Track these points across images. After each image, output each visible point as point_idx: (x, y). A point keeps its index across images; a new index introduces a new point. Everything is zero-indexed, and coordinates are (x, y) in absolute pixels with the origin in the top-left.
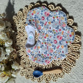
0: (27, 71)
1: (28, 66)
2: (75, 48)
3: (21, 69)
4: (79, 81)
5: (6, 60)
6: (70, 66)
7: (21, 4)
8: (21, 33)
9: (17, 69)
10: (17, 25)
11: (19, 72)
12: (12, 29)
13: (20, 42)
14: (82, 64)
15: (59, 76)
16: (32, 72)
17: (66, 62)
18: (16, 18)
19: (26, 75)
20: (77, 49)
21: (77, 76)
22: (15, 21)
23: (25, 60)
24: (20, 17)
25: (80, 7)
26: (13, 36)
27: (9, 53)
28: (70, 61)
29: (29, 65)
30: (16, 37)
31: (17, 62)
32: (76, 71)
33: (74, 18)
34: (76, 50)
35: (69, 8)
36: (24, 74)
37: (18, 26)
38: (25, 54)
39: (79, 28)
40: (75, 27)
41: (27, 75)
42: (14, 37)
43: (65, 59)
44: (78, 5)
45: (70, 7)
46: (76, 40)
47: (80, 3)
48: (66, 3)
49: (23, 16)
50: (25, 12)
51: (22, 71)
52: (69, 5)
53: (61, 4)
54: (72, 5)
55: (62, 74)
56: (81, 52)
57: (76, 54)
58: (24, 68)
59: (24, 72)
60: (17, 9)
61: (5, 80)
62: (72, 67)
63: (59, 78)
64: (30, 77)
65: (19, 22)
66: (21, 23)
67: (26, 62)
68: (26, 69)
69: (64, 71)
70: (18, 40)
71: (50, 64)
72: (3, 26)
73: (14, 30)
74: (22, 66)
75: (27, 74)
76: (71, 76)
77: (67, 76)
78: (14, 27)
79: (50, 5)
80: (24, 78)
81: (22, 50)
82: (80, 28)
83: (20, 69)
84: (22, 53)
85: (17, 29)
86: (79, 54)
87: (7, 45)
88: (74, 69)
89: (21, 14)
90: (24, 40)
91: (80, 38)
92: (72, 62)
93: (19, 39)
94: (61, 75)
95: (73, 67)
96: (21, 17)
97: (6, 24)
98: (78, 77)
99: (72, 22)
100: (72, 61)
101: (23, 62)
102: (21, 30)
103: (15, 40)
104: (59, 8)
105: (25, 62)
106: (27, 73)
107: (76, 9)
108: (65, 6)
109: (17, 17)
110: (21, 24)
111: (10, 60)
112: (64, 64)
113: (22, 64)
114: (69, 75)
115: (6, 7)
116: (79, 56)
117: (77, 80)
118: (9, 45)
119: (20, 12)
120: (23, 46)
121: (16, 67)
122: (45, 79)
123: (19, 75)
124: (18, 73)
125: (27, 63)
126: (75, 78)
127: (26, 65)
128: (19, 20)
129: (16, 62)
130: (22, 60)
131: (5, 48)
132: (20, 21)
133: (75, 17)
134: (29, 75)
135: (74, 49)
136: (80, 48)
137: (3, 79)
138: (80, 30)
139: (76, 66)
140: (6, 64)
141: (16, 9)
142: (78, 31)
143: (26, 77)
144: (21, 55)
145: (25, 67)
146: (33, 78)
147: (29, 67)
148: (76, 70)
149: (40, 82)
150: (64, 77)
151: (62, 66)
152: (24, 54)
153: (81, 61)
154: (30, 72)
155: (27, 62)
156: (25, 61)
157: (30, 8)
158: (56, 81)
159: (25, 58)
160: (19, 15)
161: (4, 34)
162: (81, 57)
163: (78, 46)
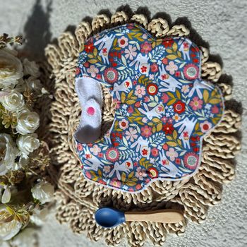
0: (78, 208)
1: (81, 195)
2: (222, 147)
3: (60, 202)
5: (16, 174)
6: (205, 199)
7: (72, 13)
8: (67, 98)
9: (48, 200)
10: (57, 73)
11: (52, 210)
12: (42, 82)
13: (61, 122)
14: (240, 196)
15: (171, 229)
16: (92, 213)
17: (193, 188)
18: (55, 52)
19: (73, 220)
20: (228, 151)
21: (223, 231)
22: (52, 62)
23: (73, 175)
24: (66, 50)
25: (242, 29)
26: (40, 104)
27: (28, 153)
28: (205, 186)
29: (82, 191)
30: (50, 107)
31: (50, 182)
32: (223, 217)
33: (224, 61)
34: (225, 154)
35: (211, 30)
36: (68, 216)
37: (59, 75)
38: (72, 157)
39: (237, 91)
40: (226, 87)
41: (76, 221)
42: (46, 108)
43: (191, 181)
44: (236, 23)
45: (215, 29)
46: (228, 126)
47: (242, 21)
48: (203, 16)
49: (76, 47)
50: (81, 35)
51: (60, 209)
52: (212, 24)
53: (189, 19)
54: (219, 24)
55: (181, 224)
56: (239, 160)
57: (224, 165)
58: (69, 200)
59: (69, 211)
60: (59, 25)
61: (9, 233)
62: (212, 203)
63: (171, 234)
64: (83, 228)
65: (63, 62)
66: (68, 67)
67: (75, 181)
68: (75, 204)
69: (187, 214)
70: (57, 115)
71: (146, 191)
72: (15, 72)
73: (46, 88)
74: (63, 192)
75: (76, 218)
76: (206, 232)
77: (194, 231)
78: (48, 78)
79: (156, 21)
80: (66, 230)
81: (64, 147)
82: (239, 93)
83: (56, 201)
84: (66, 156)
85: (54, 83)
86: (234, 168)
87: (23, 127)
88: (217, 211)
89: (69, 41)
90: (72, 117)
91: (238, 120)
92: (212, 190)
93: (60, 114)
94: (177, 225)
95: (215, 203)
96: (70, 49)
97: (23, 67)
98: (227, 235)
99: (217, 73)
100: (211, 186)
101: (65, 182)
102: (66, 86)
103: (47, 116)
104: (181, 30)
105: (71, 181)
106: (75, 215)
107: (232, 36)
108: (199, 24)
109: (56, 50)
110: (67, 69)
111: (30, 174)
113: (64, 188)
114: (200, 229)
115: (26, 20)
116: (232, 172)
117: (224, 243)
118: (29, 128)
119: (68, 34)
120: (69, 134)
121: (44, 195)
122: (130, 235)
123: (51, 221)
124: (49, 213)
125: (79, 186)
126: (216, 236)
127: (73, 190)
128: (63, 58)
129: (47, 180)
130: (64, 177)
131: (16, 138)
132: (64, 60)
133: (226, 59)
134: (80, 220)
135: (220, 150)
136: (238, 148)
138: (240, 98)
139: (223, 201)
140: (16, 185)
141: (57, 27)
142: (235, 101)
143: (72, 227)
144: (61, 160)
145: (73, 196)
146: (94, 231)
147: (82, 198)
148: (221, 213)
149: (113, 245)
150: (184, 234)
151: (183, 199)
152: (70, 157)
153: (238, 188)
154: (85, 212)
155: (79, 181)
156: (73, 178)
157: (97, 25)
158: (162, 244)
159: (74, 170)
160: (65, 44)
161: (16, 95)
162: (238, 176)
163: (231, 142)
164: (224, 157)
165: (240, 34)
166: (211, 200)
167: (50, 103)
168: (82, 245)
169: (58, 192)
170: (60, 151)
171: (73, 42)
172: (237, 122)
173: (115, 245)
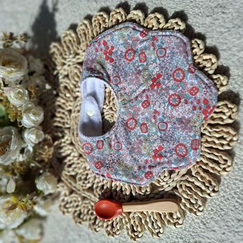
0: (79, 199)
1: (82, 186)
3: (63, 193)
4: (229, 239)
6: (202, 191)
7: (74, 11)
8: (69, 93)
9: (51, 191)
11: (56, 201)
12: (46, 79)
13: (64, 116)
14: (239, 188)
15: (169, 221)
16: (93, 204)
17: (190, 180)
18: (58, 50)
19: (75, 211)
20: (225, 142)
21: (222, 224)
22: (56, 59)
23: (75, 168)
24: (68, 47)
25: (238, 20)
26: (45, 99)
27: (33, 145)
28: (202, 177)
29: (84, 183)
30: (54, 103)
31: (53, 174)
32: (221, 209)
33: (221, 52)
34: (222, 145)
35: (207, 23)
36: (70, 207)
37: (62, 71)
38: (75, 150)
39: (234, 82)
40: (222, 78)
41: (78, 212)
42: (50, 103)
43: (189, 173)
44: (232, 15)
46: (224, 117)
47: (238, 12)
48: (199, 9)
49: (78, 44)
50: (82, 32)
51: (63, 200)
52: (208, 16)
53: (186, 12)
54: (215, 16)
55: (179, 216)
56: (237, 151)
57: (221, 157)
58: (72, 192)
59: (71, 202)
60: (62, 24)
62: (209, 195)
63: (169, 226)
64: (85, 218)
65: (65, 59)
66: (70, 63)
68: (77, 196)
69: (185, 206)
70: (60, 110)
73: (50, 83)
74: (66, 184)
75: (78, 209)
76: (205, 224)
77: (193, 223)
78: (52, 74)
79: (152, 16)
80: (69, 221)
81: (67, 140)
82: (236, 83)
83: (59, 193)
84: (69, 149)
85: (58, 79)
86: (232, 159)
88: (215, 203)
89: (71, 39)
91: (234, 110)
92: (210, 182)
93: (63, 108)
94: (175, 217)
95: (213, 194)
96: (72, 46)
98: (226, 227)
99: (213, 64)
100: (208, 178)
101: (68, 174)
102: (68, 81)
103: (51, 111)
104: (177, 23)
105: (73, 173)
106: (77, 206)
108: (195, 17)
109: (59, 47)
110: (69, 65)
111: (33, 165)
112: (186, 187)
113: (67, 180)
114: (199, 221)
116: (229, 163)
117: (223, 236)
119: (70, 32)
120: (72, 128)
121: (47, 186)
122: (129, 226)
123: (55, 212)
124: (53, 204)
125: (80, 178)
126: (215, 229)
127: (75, 182)
128: (66, 55)
129: (49, 172)
130: (67, 169)
132: (67, 57)
133: (222, 50)
134: (82, 211)
135: (217, 142)
136: (235, 139)
137: (9, 218)
138: (237, 89)
139: (221, 193)
140: (21, 175)
142: (232, 92)
143: (74, 218)
144: (64, 152)
145: (75, 187)
146: (95, 222)
148: (219, 205)
149: (113, 235)
150: (183, 226)
151: (180, 190)
152: (72, 150)
153: (236, 179)
154: (86, 203)
155: (81, 173)
156: (75, 170)
157: (97, 22)
158: (160, 235)
159: (77, 162)
160: (67, 42)
161: (21, 90)
162: (236, 167)
163: (228, 133)
164: (221, 148)
165: (237, 25)
166: (208, 192)
167: (53, 98)
168: (84, 236)
169: (61, 184)
170: (63, 144)
171: (75, 39)
172: (233, 112)
173: (115, 236)
